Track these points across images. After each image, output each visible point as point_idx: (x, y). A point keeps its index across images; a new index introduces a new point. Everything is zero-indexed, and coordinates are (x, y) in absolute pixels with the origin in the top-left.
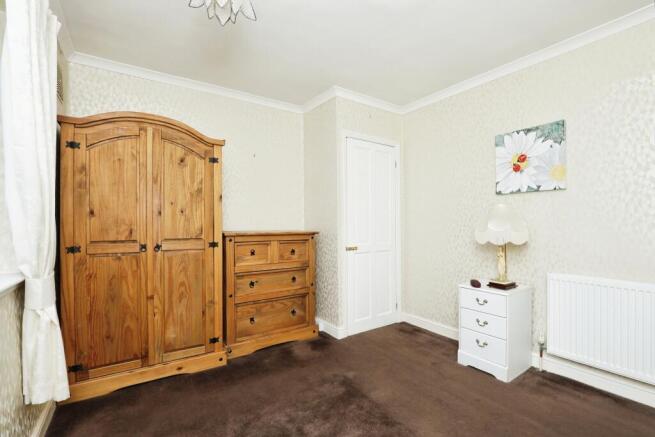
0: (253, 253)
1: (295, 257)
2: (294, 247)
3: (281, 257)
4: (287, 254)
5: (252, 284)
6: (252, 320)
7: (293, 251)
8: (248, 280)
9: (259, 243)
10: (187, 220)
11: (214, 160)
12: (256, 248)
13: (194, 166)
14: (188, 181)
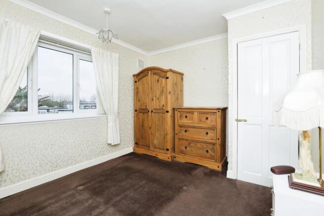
0: (186, 117)
1: (208, 121)
2: (207, 116)
3: (201, 120)
4: (204, 119)
5: (186, 131)
6: (186, 147)
7: (207, 118)
8: (184, 129)
9: (189, 112)
10: (159, 102)
11: (167, 78)
12: (188, 115)
13: (162, 81)
14: (159, 87)
